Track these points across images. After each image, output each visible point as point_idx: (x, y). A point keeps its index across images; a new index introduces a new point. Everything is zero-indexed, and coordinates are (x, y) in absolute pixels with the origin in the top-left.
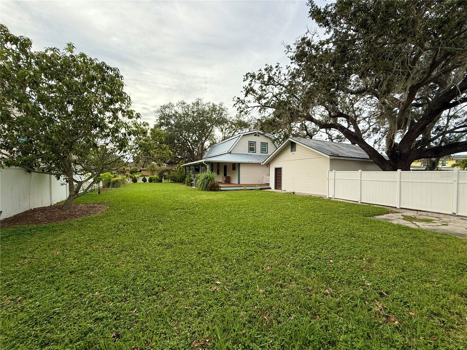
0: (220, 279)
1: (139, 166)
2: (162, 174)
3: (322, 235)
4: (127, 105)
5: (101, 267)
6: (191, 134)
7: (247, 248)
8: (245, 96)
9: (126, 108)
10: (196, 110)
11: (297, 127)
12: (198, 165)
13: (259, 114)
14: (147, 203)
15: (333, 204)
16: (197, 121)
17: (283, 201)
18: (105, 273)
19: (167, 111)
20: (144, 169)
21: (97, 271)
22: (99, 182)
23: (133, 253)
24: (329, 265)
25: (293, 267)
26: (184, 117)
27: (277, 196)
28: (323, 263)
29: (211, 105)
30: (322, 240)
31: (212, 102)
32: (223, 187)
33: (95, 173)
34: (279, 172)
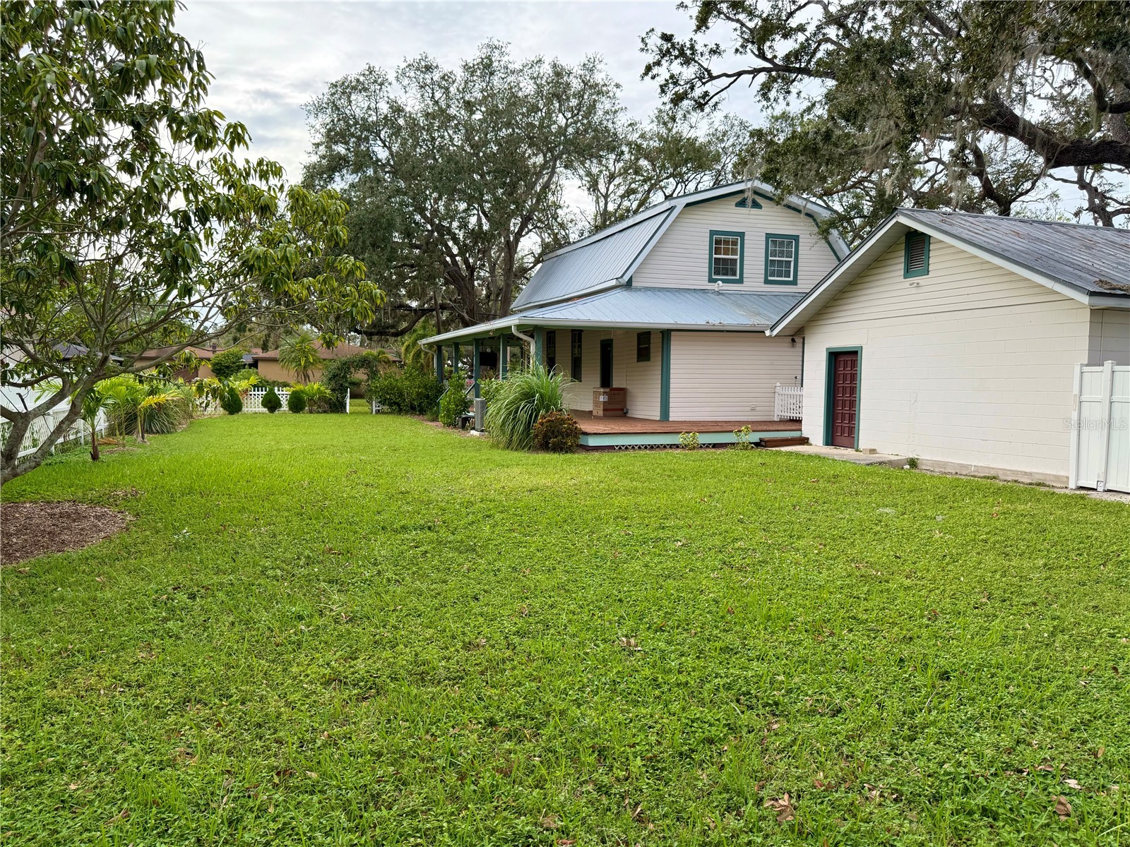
0: (574, 837)
1: (249, 343)
2: (345, 377)
3: (1038, 660)
4: (192, 91)
5: (109, 763)
6: (463, 206)
7: (695, 711)
8: (699, 28)
9: (185, 103)
10: (480, 96)
11: (940, 161)
12: (492, 338)
13: (760, 105)
14: (283, 499)
15: (1100, 518)
16: (486, 143)
17: (859, 498)
18: (123, 790)
19: (359, 104)
20: (271, 354)
21: (93, 778)
22: (91, 413)
23: (229, 712)
24: (1060, 803)
25: (896, 800)
26: (429, 130)
27: (835, 476)
28: (1031, 790)
29: (546, 69)
30: (1034, 686)
31: (548, 60)
32: (597, 432)
33: (75, 379)
34: (848, 371)
